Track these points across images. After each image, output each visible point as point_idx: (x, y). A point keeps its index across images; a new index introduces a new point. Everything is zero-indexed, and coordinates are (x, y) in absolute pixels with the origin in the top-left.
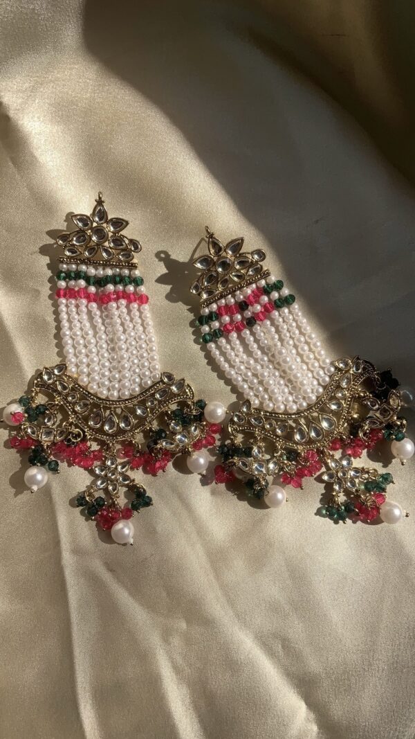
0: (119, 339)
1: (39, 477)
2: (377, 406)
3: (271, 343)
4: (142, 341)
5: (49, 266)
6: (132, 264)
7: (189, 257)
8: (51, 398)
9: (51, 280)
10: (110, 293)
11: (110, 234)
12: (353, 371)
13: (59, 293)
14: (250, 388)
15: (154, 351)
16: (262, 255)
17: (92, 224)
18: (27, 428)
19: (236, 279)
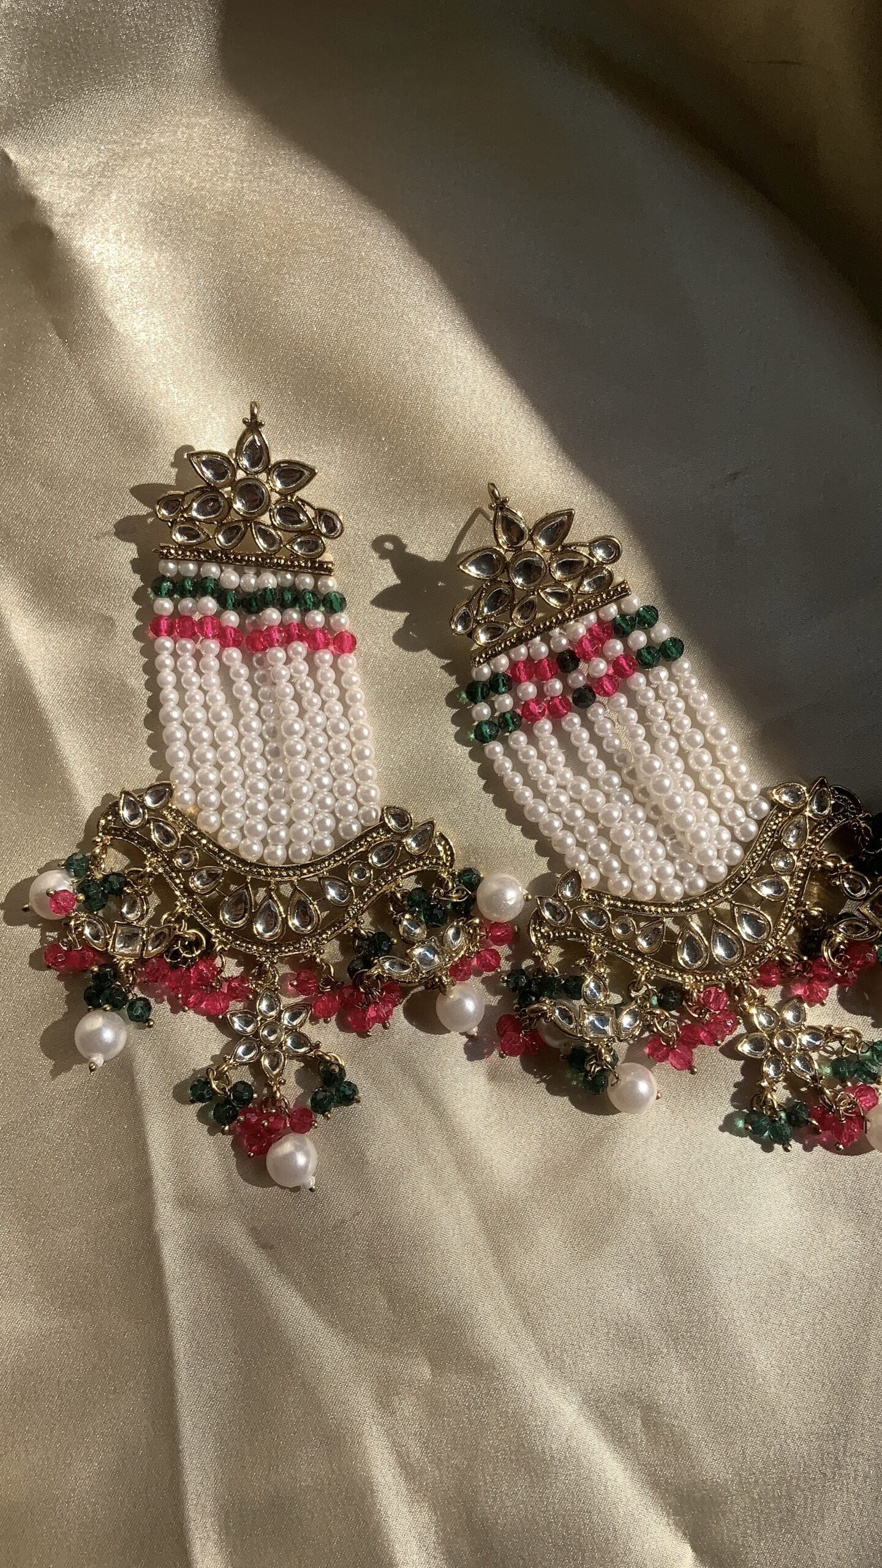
0: (290, 731)
1: (108, 1035)
2: (864, 891)
3: (628, 746)
4: (341, 737)
5: (137, 566)
6: (321, 563)
7: (447, 550)
8: (137, 858)
9: (139, 596)
10: (270, 628)
11: (275, 497)
12: (811, 811)
13: (159, 625)
14: (580, 845)
15: (366, 758)
16: (614, 552)
17: (234, 474)
18: (81, 924)
19: (553, 602)
